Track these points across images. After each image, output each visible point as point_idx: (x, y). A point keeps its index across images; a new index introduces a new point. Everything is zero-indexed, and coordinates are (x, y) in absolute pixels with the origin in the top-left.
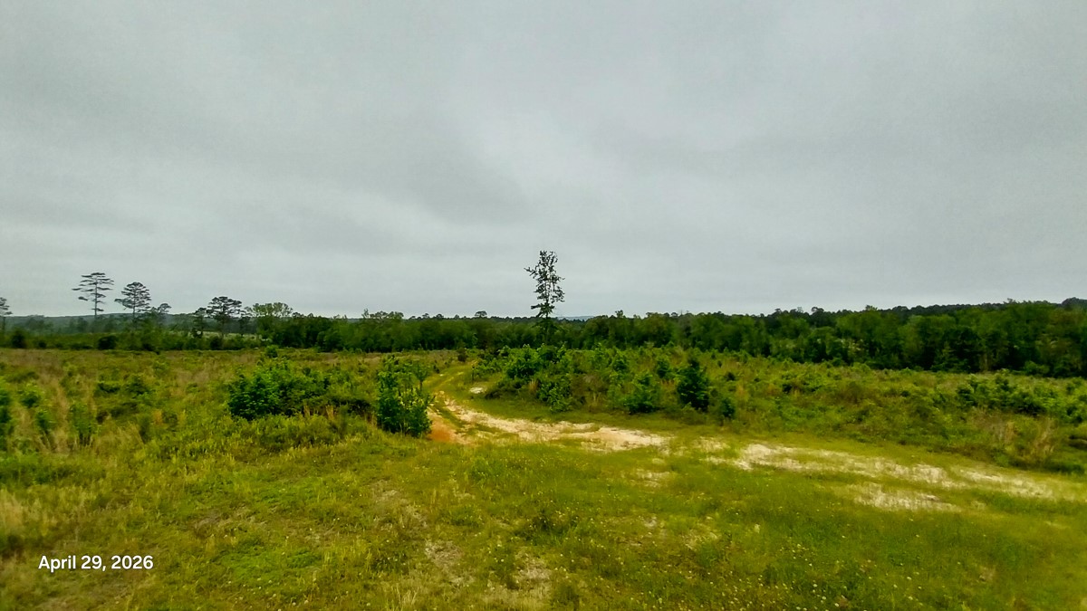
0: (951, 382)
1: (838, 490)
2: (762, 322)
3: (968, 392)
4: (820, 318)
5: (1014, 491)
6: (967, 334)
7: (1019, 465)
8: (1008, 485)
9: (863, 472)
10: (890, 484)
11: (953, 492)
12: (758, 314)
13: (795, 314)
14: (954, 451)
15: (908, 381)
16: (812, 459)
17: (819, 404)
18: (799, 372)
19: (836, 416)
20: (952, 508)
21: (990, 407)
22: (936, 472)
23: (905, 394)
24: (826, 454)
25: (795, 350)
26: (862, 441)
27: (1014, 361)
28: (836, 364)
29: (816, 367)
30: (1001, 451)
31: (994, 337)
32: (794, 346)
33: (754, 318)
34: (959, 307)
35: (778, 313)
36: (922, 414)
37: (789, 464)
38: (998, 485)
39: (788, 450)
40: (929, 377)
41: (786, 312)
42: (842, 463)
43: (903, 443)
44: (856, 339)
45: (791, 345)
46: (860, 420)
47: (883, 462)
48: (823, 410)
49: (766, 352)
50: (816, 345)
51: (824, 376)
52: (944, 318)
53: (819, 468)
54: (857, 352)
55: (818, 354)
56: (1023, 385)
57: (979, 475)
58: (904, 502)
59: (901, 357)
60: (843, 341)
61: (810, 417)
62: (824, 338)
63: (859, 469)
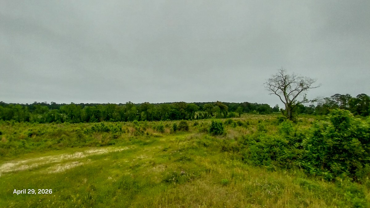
0: (89, 126)
1: (41, 172)
2: (26, 107)
3: (94, 128)
4: (54, 106)
5: (99, 153)
6: (99, 112)
7: (102, 146)
8: (98, 152)
9: (55, 161)
10: (64, 162)
11: (83, 159)
12: (25, 103)
13: (43, 104)
14: (87, 146)
15: (78, 127)
16: (35, 162)
17: (45, 139)
18: (37, 127)
19: (50, 143)
20: (81, 163)
21: (99, 131)
22: (80, 154)
23: (76, 131)
24: (42, 158)
25: (42, 119)
26: (58, 150)
27: (107, 119)
28: (57, 123)
29: (47, 125)
30: (98, 143)
31: (104, 112)
32: (42, 117)
33: (23, 105)
34: (97, 104)
35: (35, 103)
36: (80, 136)
37: (23, 168)
38: (96, 153)
39: (23, 162)
40: (86, 124)
41: (39, 103)
42: (48, 160)
43: (72, 147)
44: (67, 114)
45: (40, 117)
46: (59, 142)
47: (64, 155)
48: (46, 141)
49: (27, 120)
50: (51, 116)
51: (50, 128)
52: (94, 107)
53: (36, 165)
54: (66, 118)
55: (52, 120)
56: (107, 124)
57: (92, 151)
58: (68, 166)
59: (81, 119)
60: (62, 114)
61: (38, 145)
62: (54, 113)
63: (55, 160)
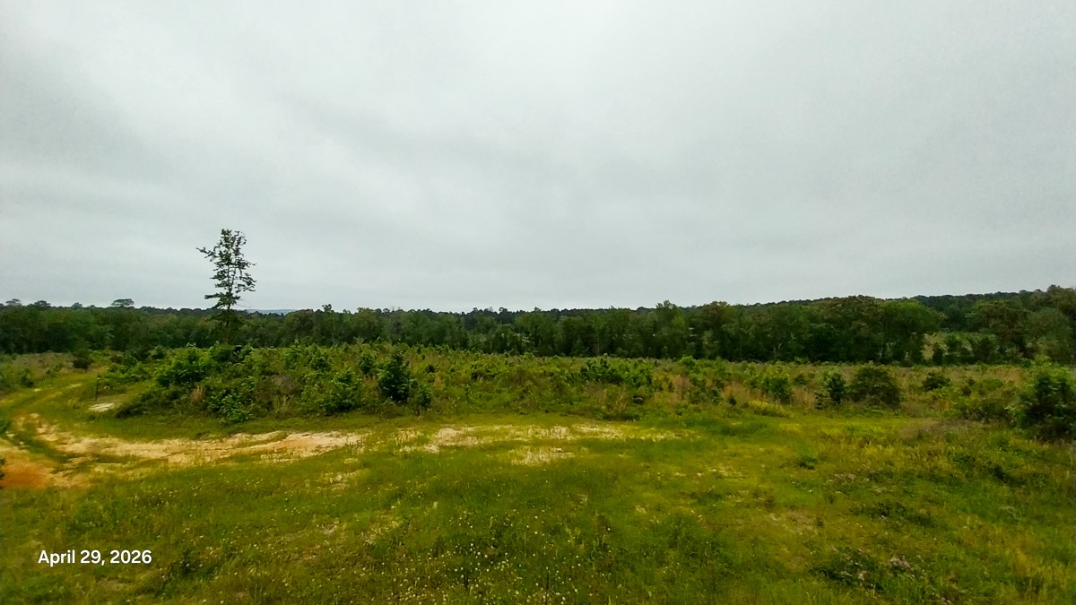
0: (577, 364)
1: (500, 456)
2: (462, 319)
3: (586, 370)
4: (505, 316)
5: (604, 436)
6: (590, 330)
7: (607, 418)
8: (601, 432)
9: (520, 439)
10: (536, 444)
11: (572, 444)
12: (460, 312)
13: (487, 313)
14: (574, 413)
15: (553, 365)
16: (487, 434)
17: (497, 387)
18: (485, 361)
19: (507, 397)
20: (570, 455)
21: (597, 380)
22: (564, 430)
23: (552, 374)
24: (497, 428)
25: (485, 343)
26: (522, 414)
27: (611, 349)
28: (513, 354)
29: (497, 357)
30: (598, 410)
31: (602, 332)
32: (485, 339)
33: (457, 315)
34: (586, 310)
35: (475, 312)
36: (559, 388)
37: (471, 442)
38: (596, 434)
39: (470, 429)
40: (566, 360)
41: (481, 311)
42: (507, 434)
43: (547, 412)
44: (527, 333)
45: (483, 339)
46: (522, 398)
47: (533, 429)
48: (499, 392)
49: (464, 345)
50: (501, 338)
51: (502, 364)
52: (579, 318)
53: (489, 440)
54: (527, 344)
55: (501, 346)
56: (615, 363)
57: (587, 429)
58: (544, 456)
59: (553, 347)
60: (518, 335)
61: (489, 398)
62: (506, 333)
63: (518, 436)
